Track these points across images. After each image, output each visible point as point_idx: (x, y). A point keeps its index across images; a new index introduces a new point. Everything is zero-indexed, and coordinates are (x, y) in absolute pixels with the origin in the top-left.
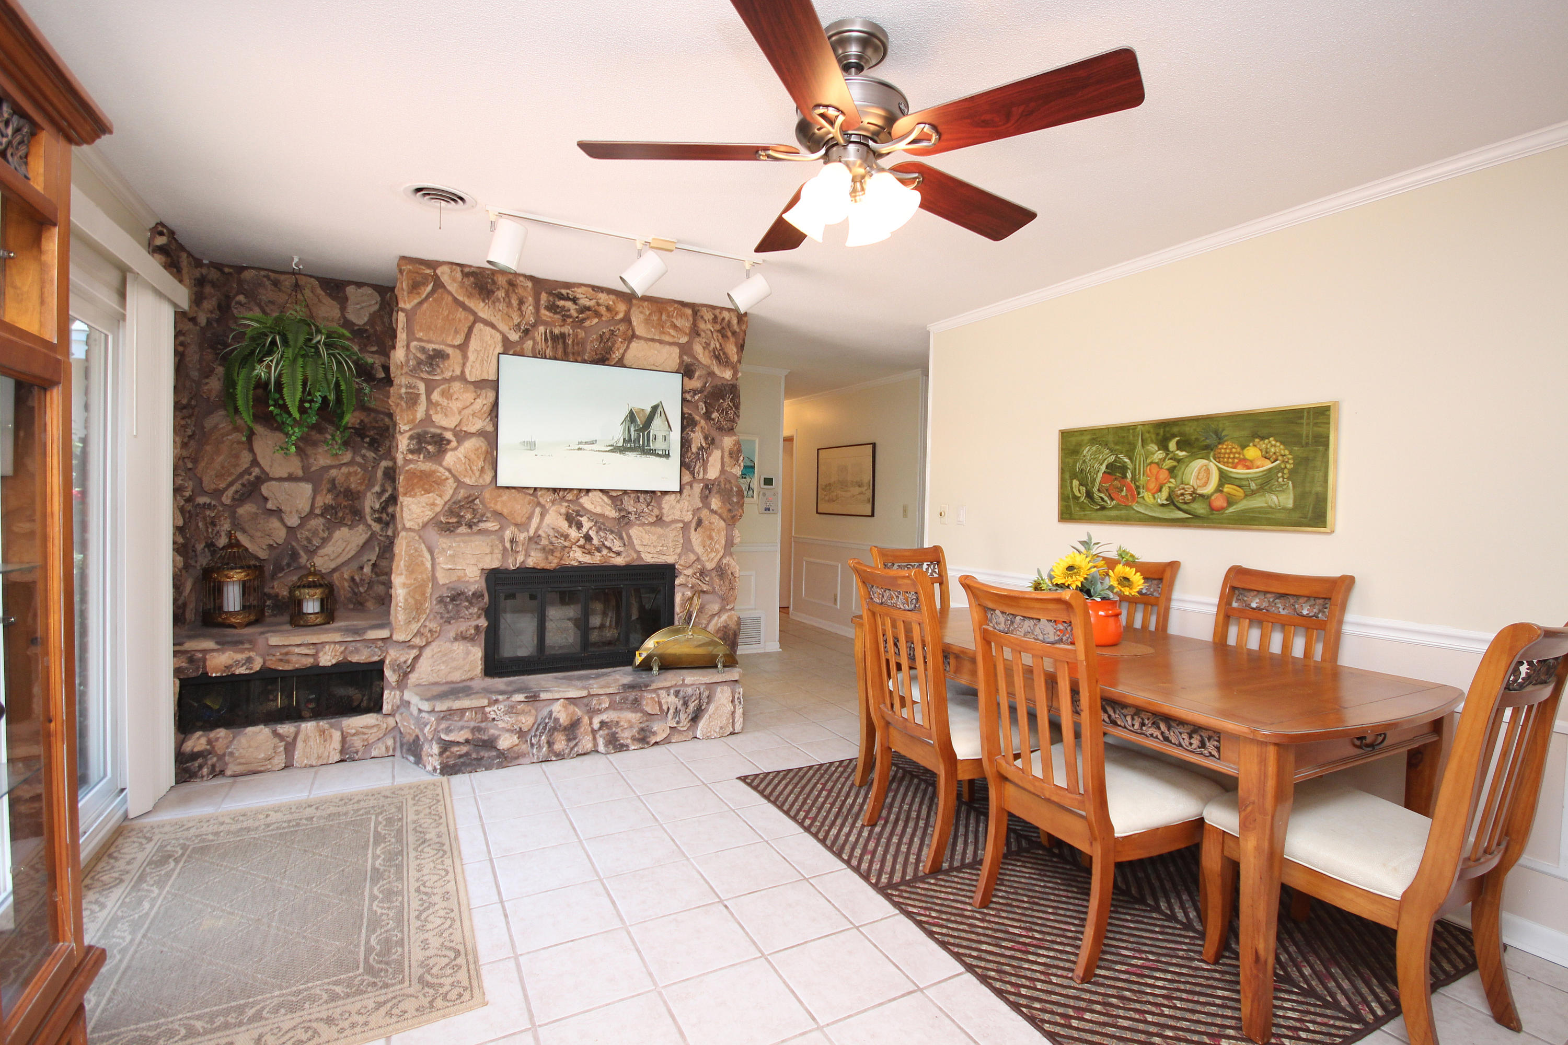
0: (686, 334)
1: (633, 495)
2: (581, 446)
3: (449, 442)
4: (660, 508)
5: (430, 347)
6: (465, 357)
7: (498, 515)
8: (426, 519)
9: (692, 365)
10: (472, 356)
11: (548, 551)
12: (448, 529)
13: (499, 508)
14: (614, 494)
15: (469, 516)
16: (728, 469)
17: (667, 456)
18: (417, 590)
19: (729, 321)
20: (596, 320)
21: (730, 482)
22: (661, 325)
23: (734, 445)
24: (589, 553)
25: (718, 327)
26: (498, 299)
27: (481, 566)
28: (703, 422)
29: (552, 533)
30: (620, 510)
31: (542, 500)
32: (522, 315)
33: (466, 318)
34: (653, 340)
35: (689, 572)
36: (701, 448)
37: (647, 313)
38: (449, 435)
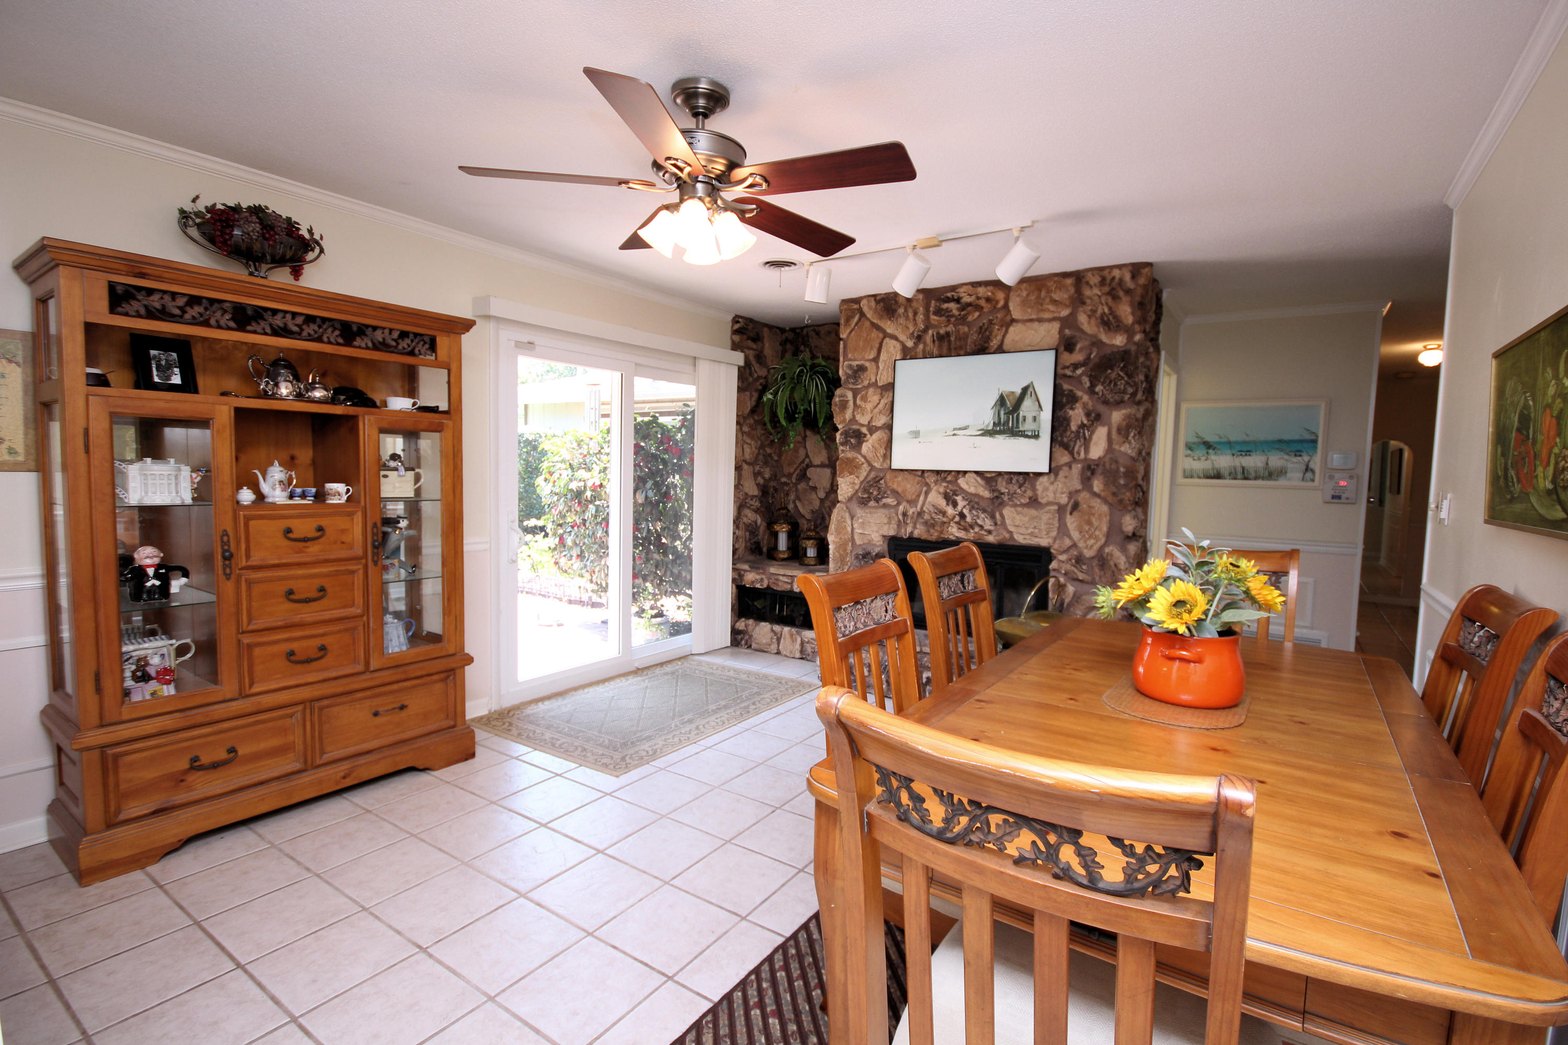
0: (1067, 306)
1: (1006, 477)
2: (956, 432)
3: (865, 435)
4: (1034, 489)
5: (855, 363)
6: (878, 367)
7: (895, 493)
8: (849, 495)
9: (1072, 337)
10: (881, 365)
11: (930, 525)
12: (863, 503)
13: (895, 486)
14: (989, 475)
15: (875, 493)
16: (1116, 447)
17: (1036, 436)
18: (842, 546)
19: (1121, 280)
20: (977, 314)
21: (1117, 462)
22: (1039, 303)
23: (1124, 420)
24: (965, 529)
25: (1106, 289)
26: (899, 315)
27: (881, 532)
28: (1086, 398)
29: (932, 509)
30: (994, 491)
31: (928, 480)
32: (916, 324)
33: (878, 336)
34: (1031, 320)
35: (1063, 557)
36: (1082, 426)
37: (1024, 294)
38: (864, 430)
